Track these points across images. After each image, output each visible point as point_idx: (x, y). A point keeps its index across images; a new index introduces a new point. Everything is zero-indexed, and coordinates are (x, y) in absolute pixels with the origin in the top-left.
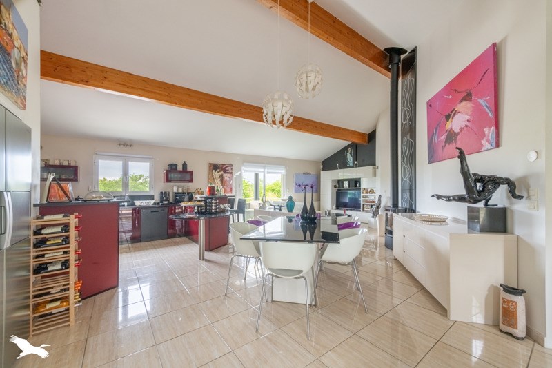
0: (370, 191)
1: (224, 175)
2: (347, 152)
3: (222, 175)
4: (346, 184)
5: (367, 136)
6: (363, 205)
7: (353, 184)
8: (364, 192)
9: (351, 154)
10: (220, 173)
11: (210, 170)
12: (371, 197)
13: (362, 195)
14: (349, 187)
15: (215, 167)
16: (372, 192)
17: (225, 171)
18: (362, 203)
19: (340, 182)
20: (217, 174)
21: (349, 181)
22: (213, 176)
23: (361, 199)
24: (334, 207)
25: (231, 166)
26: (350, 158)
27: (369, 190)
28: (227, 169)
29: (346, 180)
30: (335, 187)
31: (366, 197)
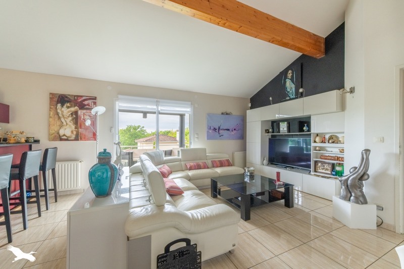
0: (331, 138)
1: (80, 112)
2: (286, 77)
3: (76, 113)
4: (284, 127)
5: (323, 41)
6: (316, 162)
7: (296, 126)
8: (317, 139)
9: (292, 80)
10: (73, 109)
11: (51, 104)
12: (332, 150)
13: (313, 144)
14: (289, 130)
15: (62, 100)
16: (334, 139)
17: (82, 106)
18: (313, 159)
19: (275, 124)
20: (66, 111)
21: (289, 121)
22: (58, 114)
23: (312, 152)
24: (265, 162)
25: (95, 98)
26: (290, 85)
27: (327, 137)
28: (86, 102)
29: (283, 120)
30: (267, 131)
31: (321, 149)
